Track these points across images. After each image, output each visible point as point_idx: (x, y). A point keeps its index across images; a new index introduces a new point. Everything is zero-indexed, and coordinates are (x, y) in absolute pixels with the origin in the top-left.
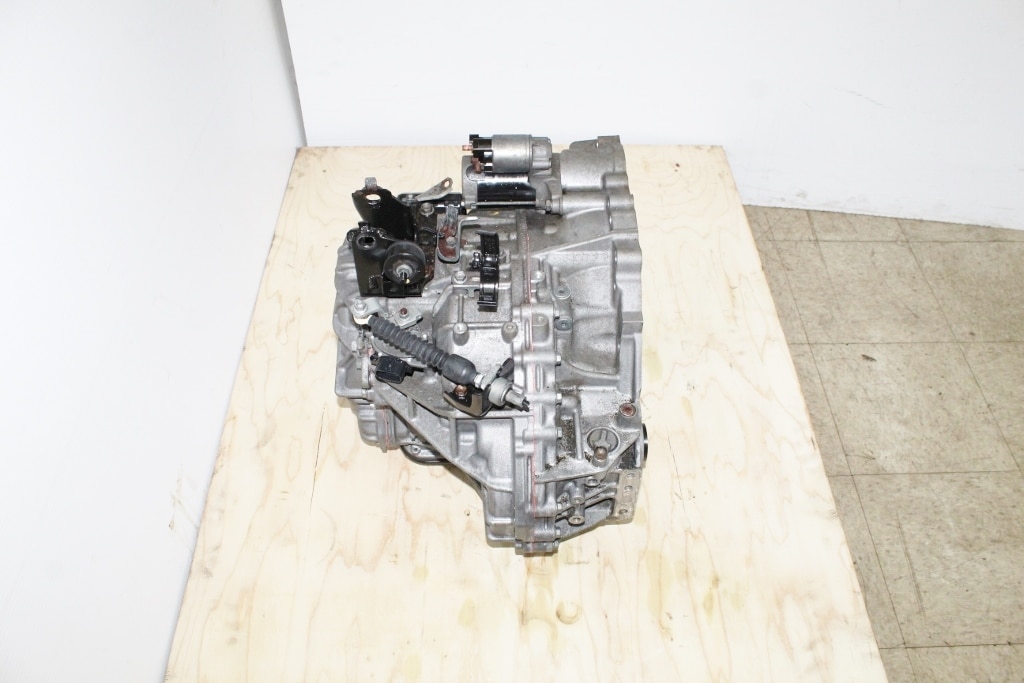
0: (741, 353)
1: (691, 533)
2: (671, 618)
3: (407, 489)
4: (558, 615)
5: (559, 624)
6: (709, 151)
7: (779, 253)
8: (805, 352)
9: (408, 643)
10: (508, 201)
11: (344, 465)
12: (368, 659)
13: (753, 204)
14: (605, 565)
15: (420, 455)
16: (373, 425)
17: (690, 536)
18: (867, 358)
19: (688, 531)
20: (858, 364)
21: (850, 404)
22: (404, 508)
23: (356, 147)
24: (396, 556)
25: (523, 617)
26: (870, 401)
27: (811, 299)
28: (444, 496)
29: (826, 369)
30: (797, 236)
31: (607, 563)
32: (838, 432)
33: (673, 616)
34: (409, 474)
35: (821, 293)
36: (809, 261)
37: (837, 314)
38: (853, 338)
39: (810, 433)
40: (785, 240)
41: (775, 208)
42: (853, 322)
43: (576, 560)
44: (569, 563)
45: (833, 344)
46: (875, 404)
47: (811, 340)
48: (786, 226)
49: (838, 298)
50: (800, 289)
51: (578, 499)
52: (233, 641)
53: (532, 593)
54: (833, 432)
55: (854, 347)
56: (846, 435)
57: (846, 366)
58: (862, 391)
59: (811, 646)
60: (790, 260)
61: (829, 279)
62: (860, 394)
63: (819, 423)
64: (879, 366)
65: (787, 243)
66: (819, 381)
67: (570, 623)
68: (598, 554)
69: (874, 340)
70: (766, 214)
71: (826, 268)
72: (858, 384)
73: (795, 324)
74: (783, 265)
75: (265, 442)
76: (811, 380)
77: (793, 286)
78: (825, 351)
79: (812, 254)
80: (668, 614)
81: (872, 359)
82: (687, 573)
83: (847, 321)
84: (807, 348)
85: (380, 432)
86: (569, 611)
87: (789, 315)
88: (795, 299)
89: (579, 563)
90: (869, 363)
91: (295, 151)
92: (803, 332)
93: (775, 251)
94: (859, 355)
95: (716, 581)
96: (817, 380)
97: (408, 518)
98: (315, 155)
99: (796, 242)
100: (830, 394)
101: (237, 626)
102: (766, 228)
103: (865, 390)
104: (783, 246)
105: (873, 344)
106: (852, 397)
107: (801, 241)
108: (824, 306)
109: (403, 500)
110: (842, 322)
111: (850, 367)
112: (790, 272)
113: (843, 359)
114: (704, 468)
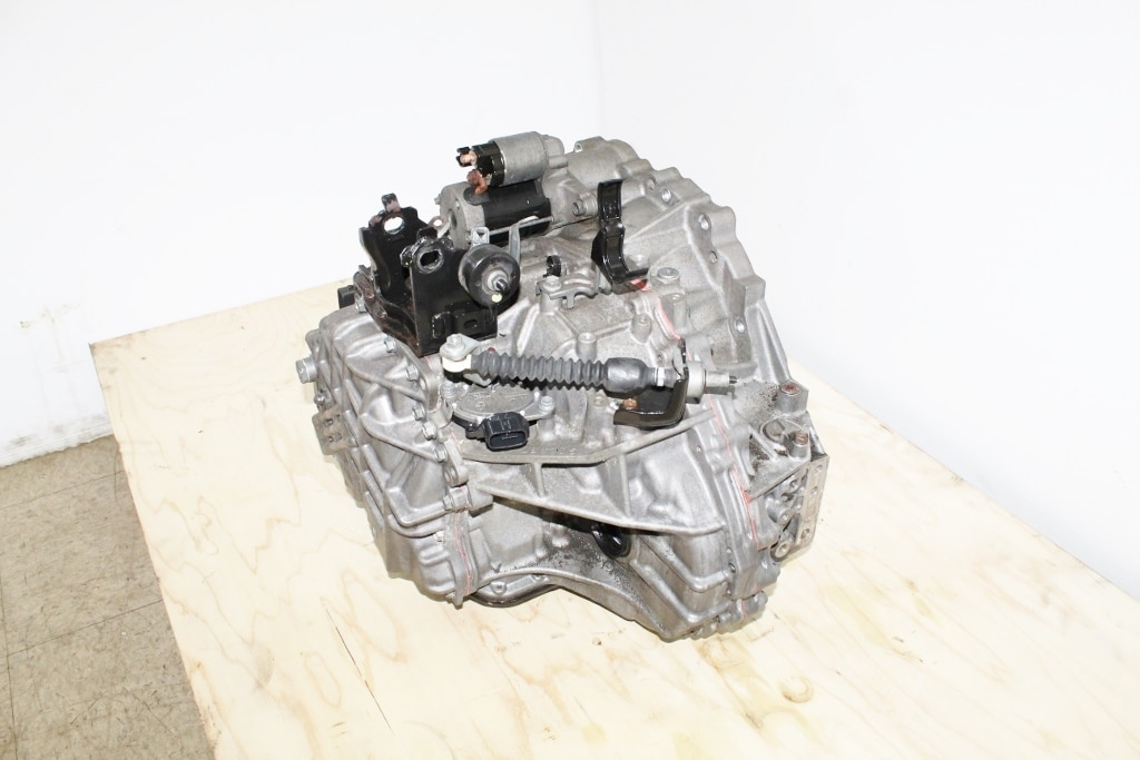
1: (849, 553)
2: (902, 641)
3: (502, 650)
4: (788, 698)
5: (797, 706)
11: (399, 658)
14: (792, 623)
15: (507, 594)
16: (445, 565)
17: (850, 556)
19: (844, 553)
22: (516, 671)
23: (169, 325)
24: (547, 730)
25: (753, 720)
28: (554, 637)
31: (793, 620)
33: (902, 637)
34: (492, 632)
43: (759, 633)
44: (755, 640)
51: (785, 514)
53: (741, 690)
59: (1046, 601)
67: (807, 700)
68: (776, 616)
75: (267, 677)
80: (896, 638)
82: (878, 591)
85: (458, 572)
86: (796, 688)
89: (764, 635)
91: (89, 350)
95: (911, 585)
97: (530, 681)
98: (119, 346)
109: (506, 662)
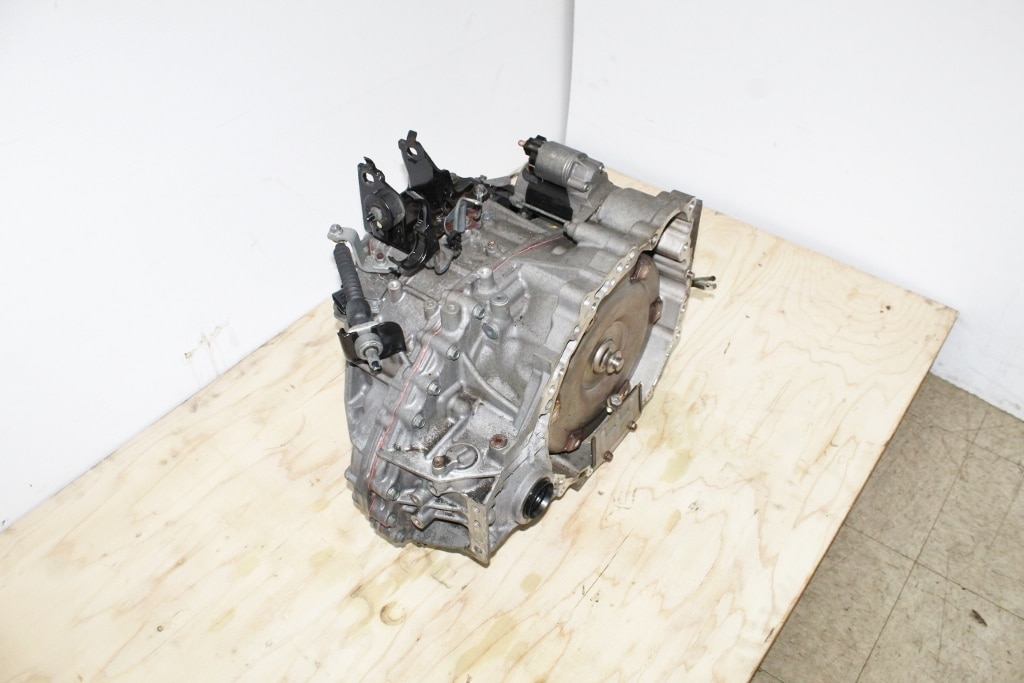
0: (778, 507)
1: (562, 628)
4: (384, 610)
5: (377, 616)
6: (938, 310)
7: (966, 457)
8: (903, 568)
9: (263, 547)
10: (550, 212)
12: (227, 537)
13: (981, 396)
14: (461, 600)
17: (558, 630)
18: (977, 616)
19: (560, 625)
20: (959, 616)
21: (909, 647)
25: (357, 592)
26: (938, 661)
27: (962, 520)
29: (912, 598)
30: (1006, 452)
31: (464, 600)
32: (865, 666)
35: (981, 522)
36: (999, 483)
37: (980, 552)
38: (979, 587)
39: (776, 623)
40: (987, 448)
41: (1005, 412)
42: (994, 571)
43: (441, 579)
44: (434, 577)
45: (946, 579)
46: (941, 667)
47: (923, 560)
48: (1001, 436)
49: (999, 538)
50: (958, 504)
52: (164, 462)
53: (382, 578)
54: (859, 662)
55: (970, 596)
56: (871, 674)
57: (941, 609)
58: (938, 644)
60: (973, 470)
61: (1006, 514)
62: (931, 646)
63: (851, 643)
64: (986, 634)
65: (986, 453)
66: (892, 604)
67: (385, 622)
68: (463, 588)
69: (1004, 605)
70: (987, 413)
71: (1013, 501)
72: (938, 635)
73: (917, 534)
74: (960, 471)
75: (315, 344)
76: (882, 598)
77: (952, 497)
78: (928, 580)
79: (1008, 478)
80: (469, 677)
81: (982, 622)
82: (521, 657)
83: (985, 566)
84: (909, 564)
86: (394, 613)
87: (919, 522)
88: (941, 510)
89: (442, 583)
90: (975, 623)
92: (920, 547)
93: (964, 453)
94: (970, 607)
96: (890, 602)
99: (999, 457)
100: (892, 623)
101: (175, 455)
102: (973, 426)
103: (941, 646)
104: (978, 453)
105: (1000, 609)
106: (918, 642)
107: (1007, 459)
108: (972, 537)
110: (980, 564)
111: (945, 614)
112: (962, 482)
113: (944, 600)
114: (633, 583)
